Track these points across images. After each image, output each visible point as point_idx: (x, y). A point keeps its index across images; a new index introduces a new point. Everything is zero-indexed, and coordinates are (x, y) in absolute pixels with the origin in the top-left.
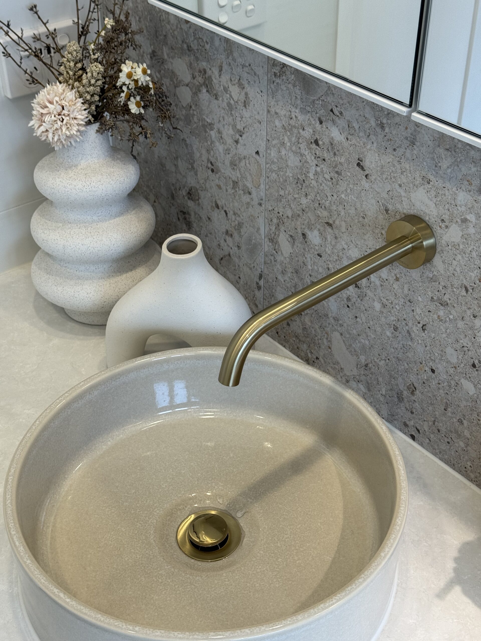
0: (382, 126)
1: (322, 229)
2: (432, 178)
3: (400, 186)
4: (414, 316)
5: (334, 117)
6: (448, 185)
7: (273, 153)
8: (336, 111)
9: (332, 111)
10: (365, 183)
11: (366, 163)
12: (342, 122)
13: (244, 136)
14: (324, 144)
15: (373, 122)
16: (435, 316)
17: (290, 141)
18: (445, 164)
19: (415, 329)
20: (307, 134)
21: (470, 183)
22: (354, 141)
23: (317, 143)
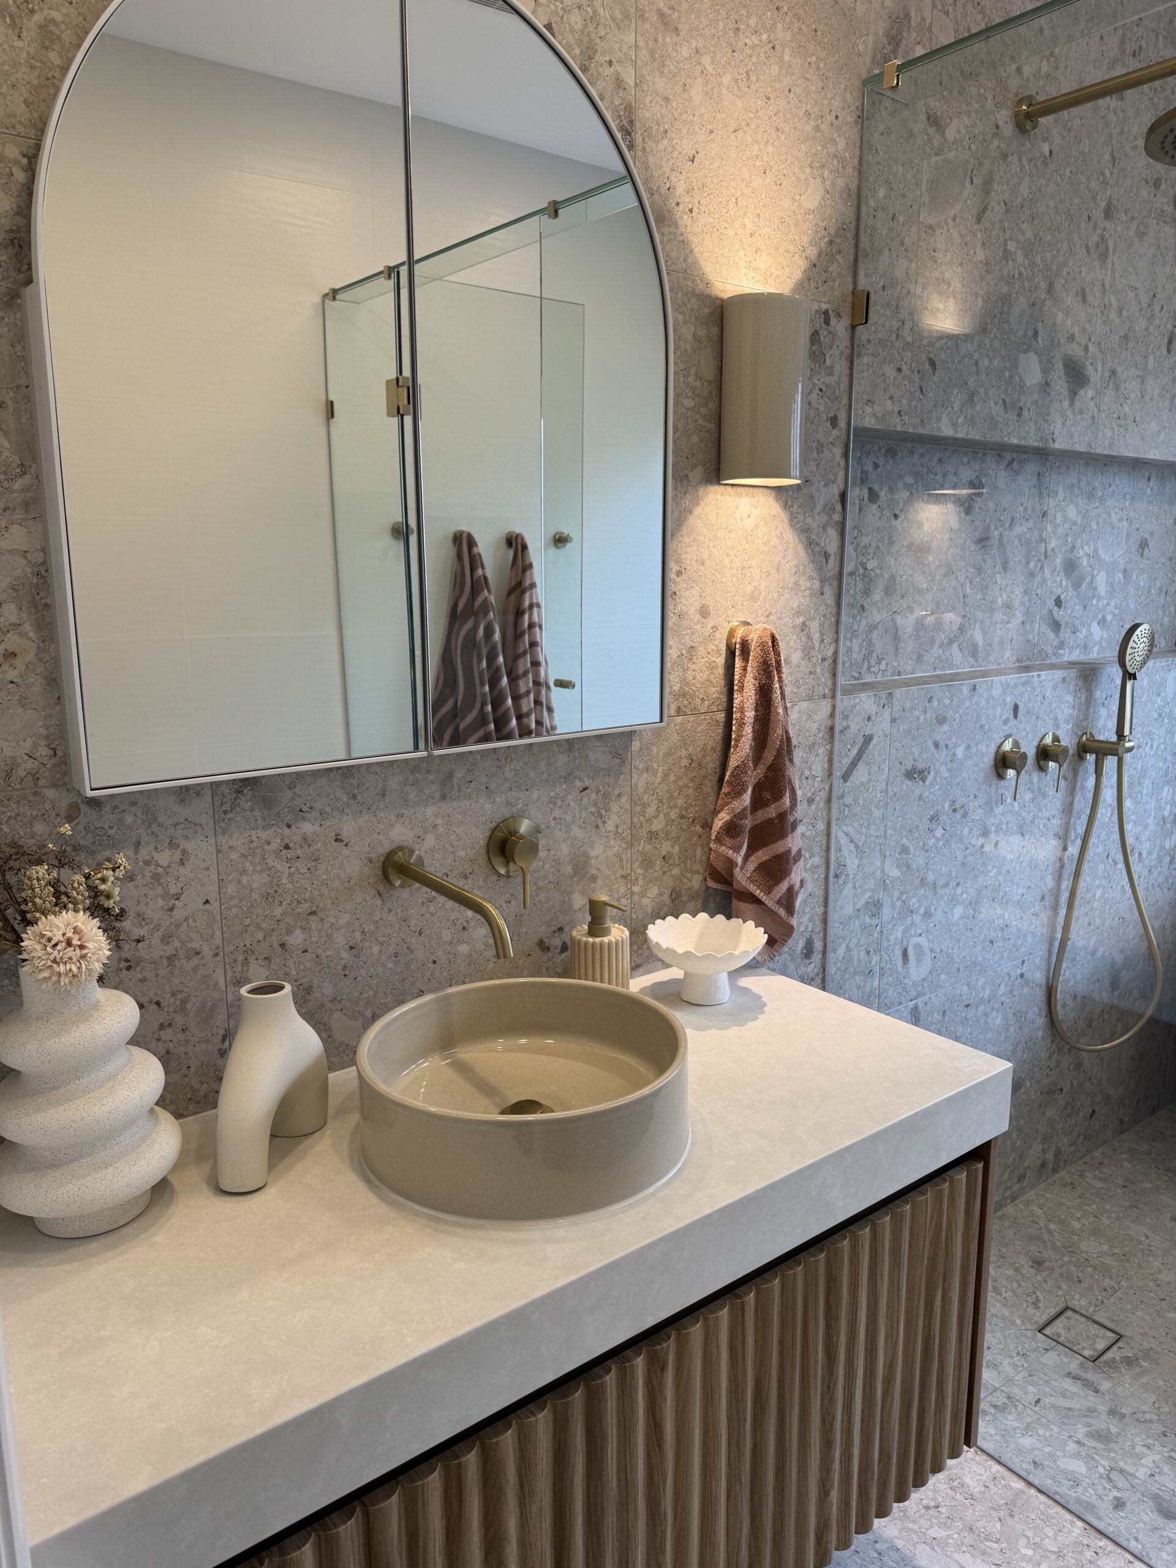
0: (354, 797)
1: (304, 923)
2: (404, 811)
3: (379, 833)
4: (410, 930)
5: (304, 815)
6: (417, 809)
8: (305, 809)
9: (301, 810)
10: (346, 852)
11: (344, 835)
12: (315, 814)
13: (183, 897)
14: (296, 843)
15: (345, 799)
16: (428, 915)
17: (252, 863)
18: (412, 796)
19: (413, 941)
20: (276, 844)
21: (433, 798)
22: (328, 823)
23: (287, 847)
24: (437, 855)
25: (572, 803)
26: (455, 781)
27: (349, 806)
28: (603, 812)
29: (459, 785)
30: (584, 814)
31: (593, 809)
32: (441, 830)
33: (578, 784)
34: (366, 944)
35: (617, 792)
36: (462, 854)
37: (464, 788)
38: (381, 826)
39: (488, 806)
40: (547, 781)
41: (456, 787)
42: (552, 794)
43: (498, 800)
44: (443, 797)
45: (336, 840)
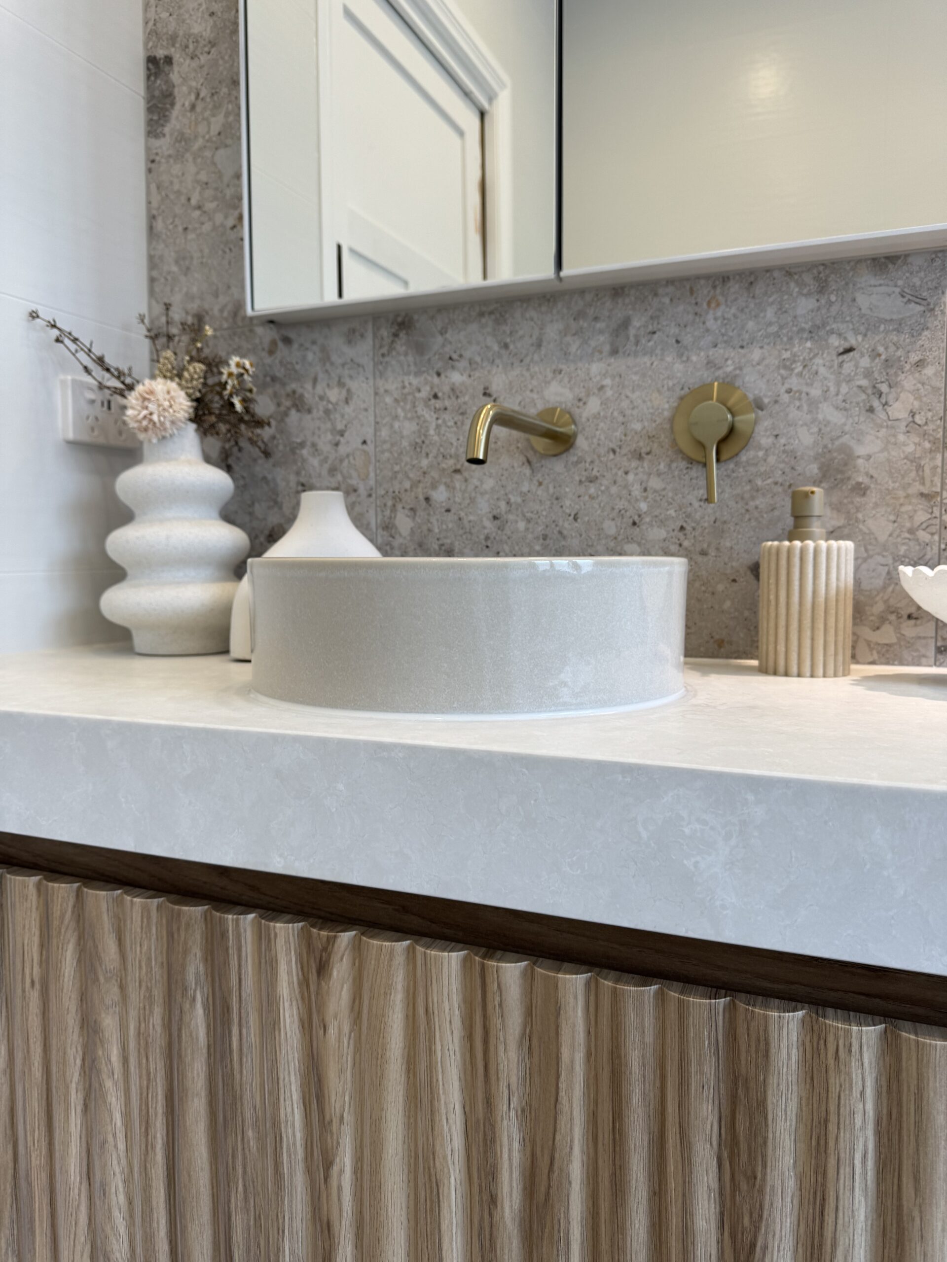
0: (506, 346)
2: (563, 367)
3: (532, 391)
4: (564, 512)
5: (454, 363)
6: (580, 365)
7: (384, 433)
8: (455, 356)
9: (451, 358)
11: (494, 389)
12: (463, 364)
13: (346, 434)
14: (444, 394)
15: (496, 347)
16: (587, 498)
17: (404, 409)
18: (573, 349)
19: (566, 525)
20: (425, 392)
21: (601, 352)
22: (477, 374)
23: (436, 396)
24: (602, 425)
25: (822, 370)
26: (632, 332)
27: (500, 356)
28: (884, 388)
29: (637, 337)
30: (844, 389)
31: (864, 382)
32: (609, 393)
33: (835, 342)
34: (511, 517)
36: (637, 426)
37: (643, 341)
38: (535, 382)
39: (678, 367)
40: (777, 335)
41: (632, 338)
42: (786, 355)
43: (694, 358)
44: (614, 352)
45: (485, 394)
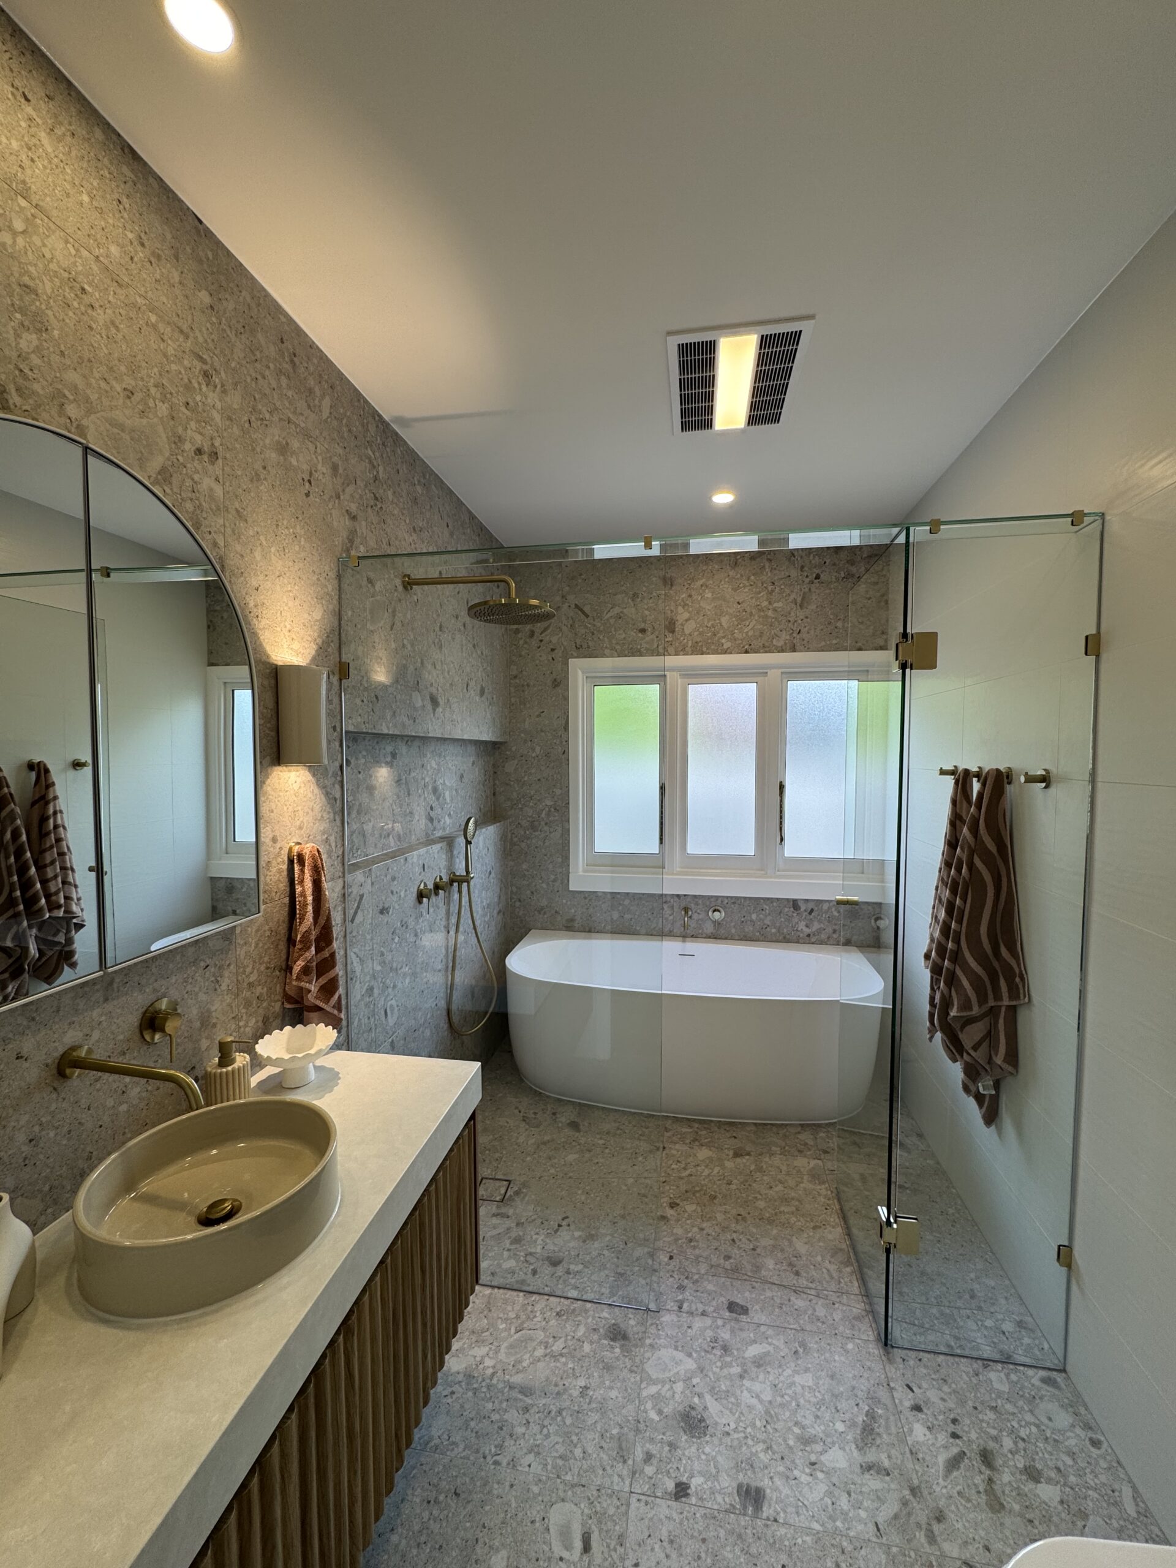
0: (33, 1019)
2: (74, 1019)
3: (54, 1042)
4: (81, 1109)
6: (86, 1014)
10: (26, 1065)
11: (25, 1052)
15: (25, 1023)
16: (95, 1092)
18: (81, 1006)
19: (83, 1116)
21: (98, 1002)
22: (11, 1046)
24: (101, 1044)
25: (199, 978)
26: (115, 985)
27: (29, 1027)
28: (219, 979)
29: (118, 987)
30: (207, 984)
31: (213, 979)
32: (105, 1024)
33: (203, 964)
34: (44, 1133)
35: (228, 963)
36: (121, 1037)
37: (122, 989)
38: (56, 1036)
39: (140, 997)
40: (181, 968)
41: (116, 990)
42: (185, 976)
43: (147, 990)
44: (106, 1000)
45: (17, 1058)
